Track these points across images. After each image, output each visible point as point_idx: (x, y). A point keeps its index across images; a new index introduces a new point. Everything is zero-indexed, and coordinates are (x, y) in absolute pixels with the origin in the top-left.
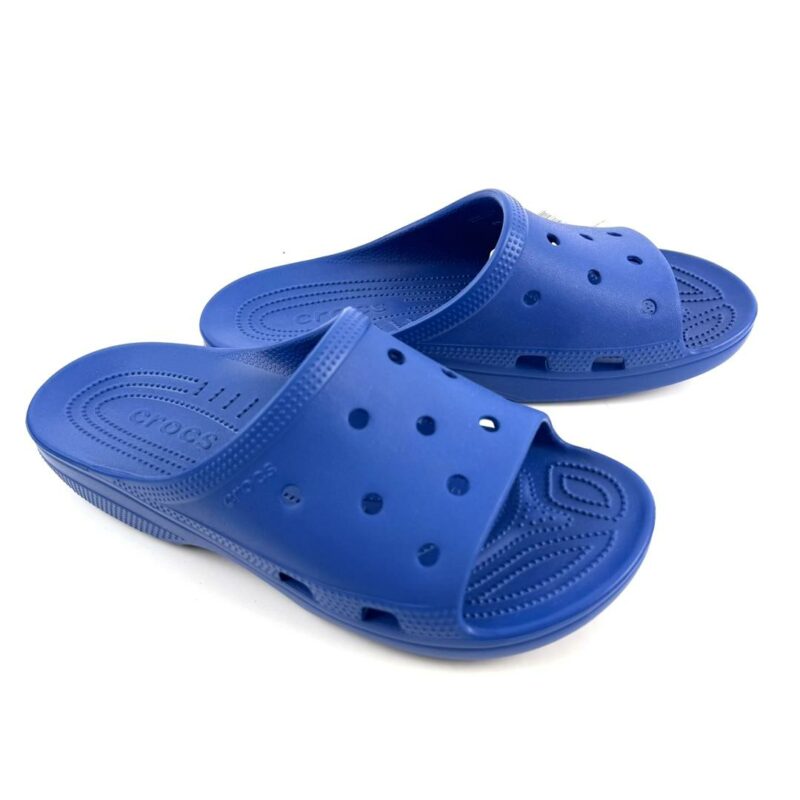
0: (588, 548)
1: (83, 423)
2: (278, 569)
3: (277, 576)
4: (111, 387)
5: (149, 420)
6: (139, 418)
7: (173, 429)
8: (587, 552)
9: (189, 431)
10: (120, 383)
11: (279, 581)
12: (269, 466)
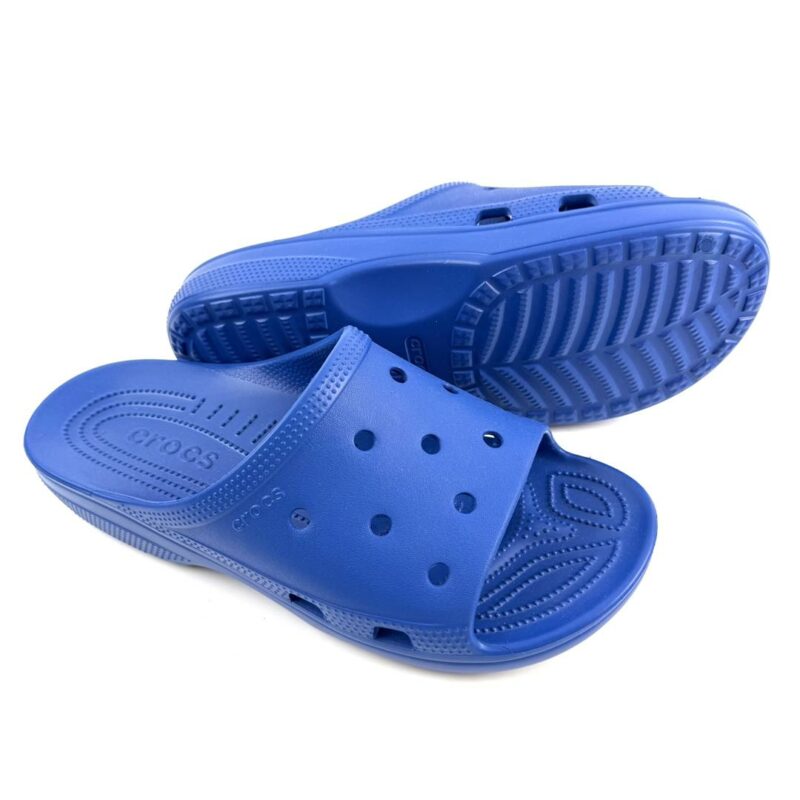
0: (592, 558)
1: (82, 445)
2: (289, 591)
3: (287, 596)
4: (107, 406)
5: (147, 440)
6: (137, 438)
7: (172, 448)
8: (592, 563)
9: (189, 450)
10: (117, 402)
11: (289, 602)
12: (277, 491)
